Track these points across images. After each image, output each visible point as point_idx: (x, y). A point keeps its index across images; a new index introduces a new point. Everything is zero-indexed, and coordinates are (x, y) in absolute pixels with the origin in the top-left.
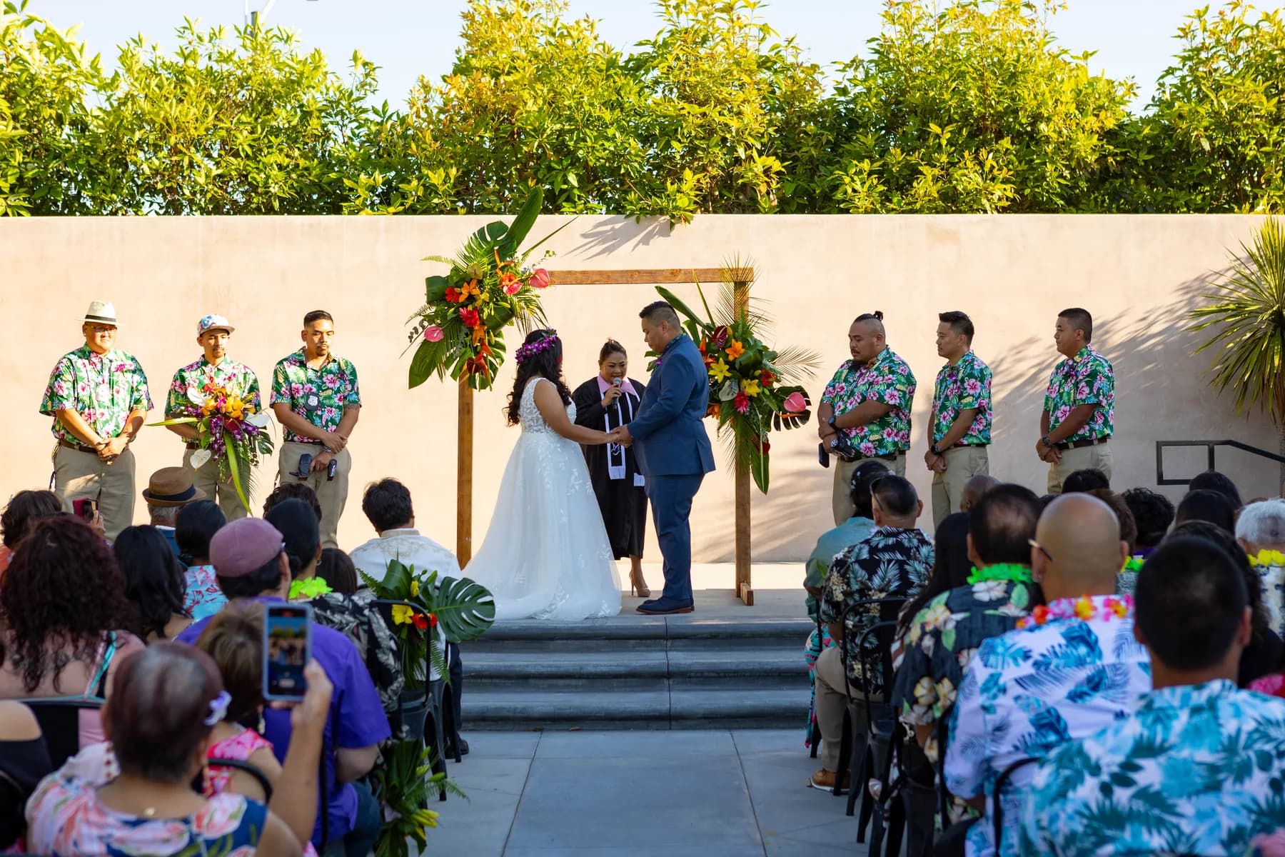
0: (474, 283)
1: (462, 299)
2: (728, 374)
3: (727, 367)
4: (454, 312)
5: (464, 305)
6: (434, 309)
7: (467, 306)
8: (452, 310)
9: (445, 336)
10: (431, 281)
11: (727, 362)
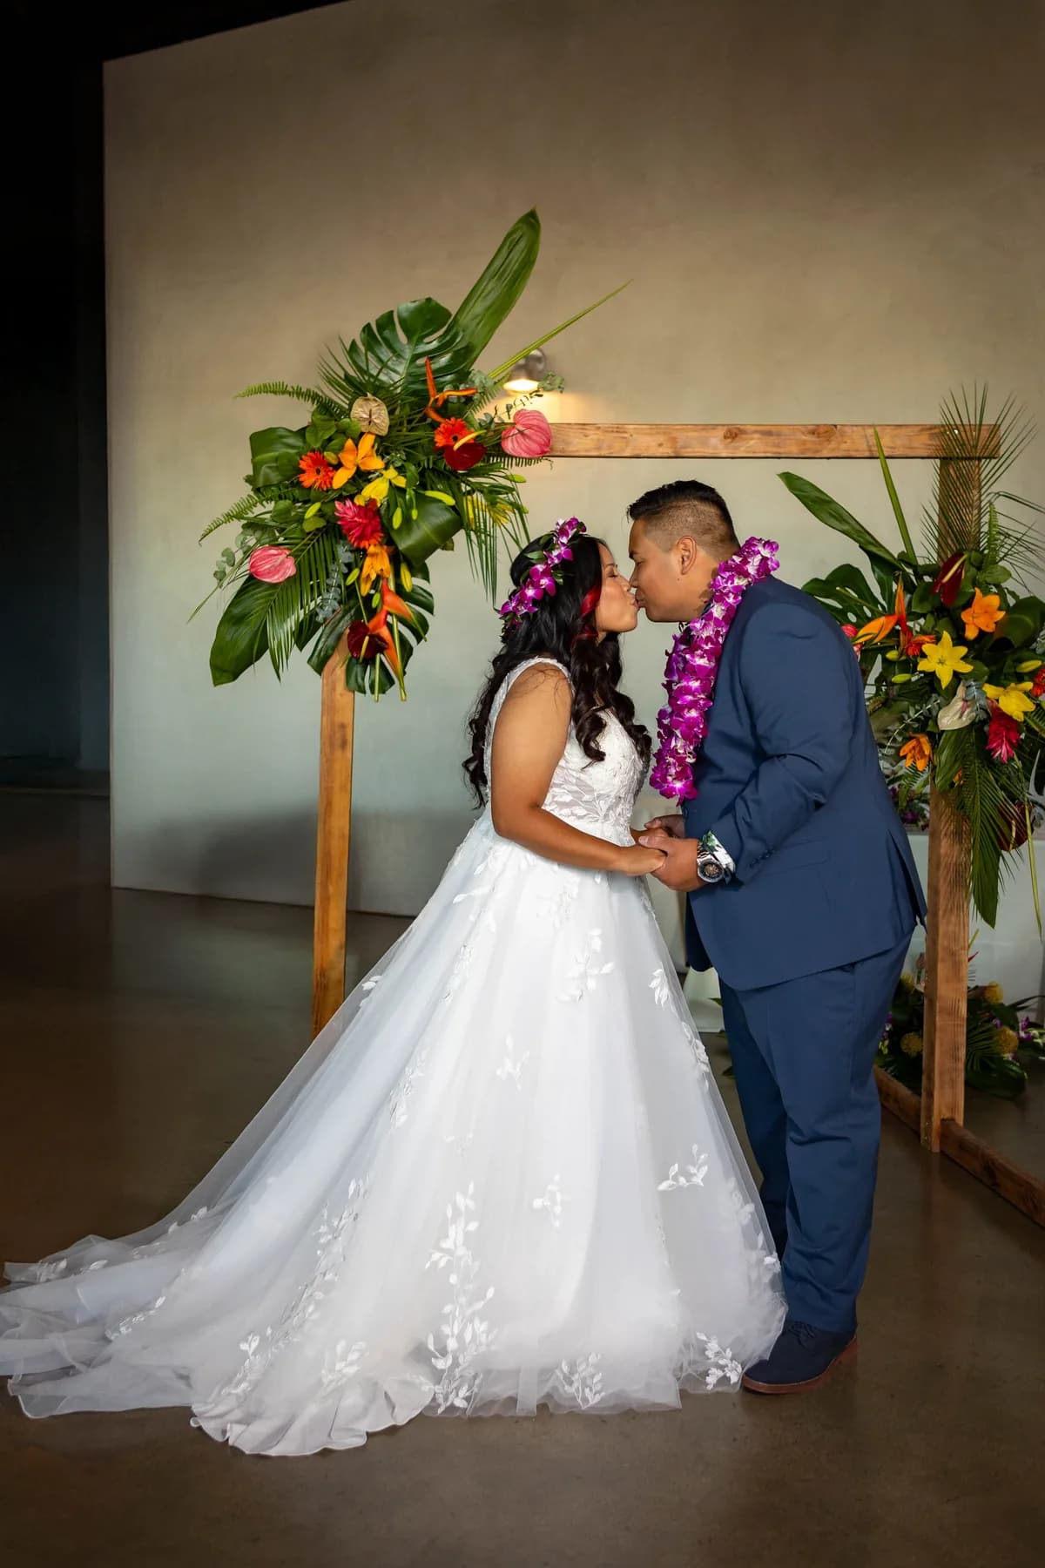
0: (368, 442)
1: (341, 478)
2: (966, 668)
3: (963, 650)
4: (320, 514)
5: (347, 494)
6: (270, 506)
7: (352, 498)
8: (317, 506)
9: (299, 567)
10: (261, 441)
11: (959, 639)
